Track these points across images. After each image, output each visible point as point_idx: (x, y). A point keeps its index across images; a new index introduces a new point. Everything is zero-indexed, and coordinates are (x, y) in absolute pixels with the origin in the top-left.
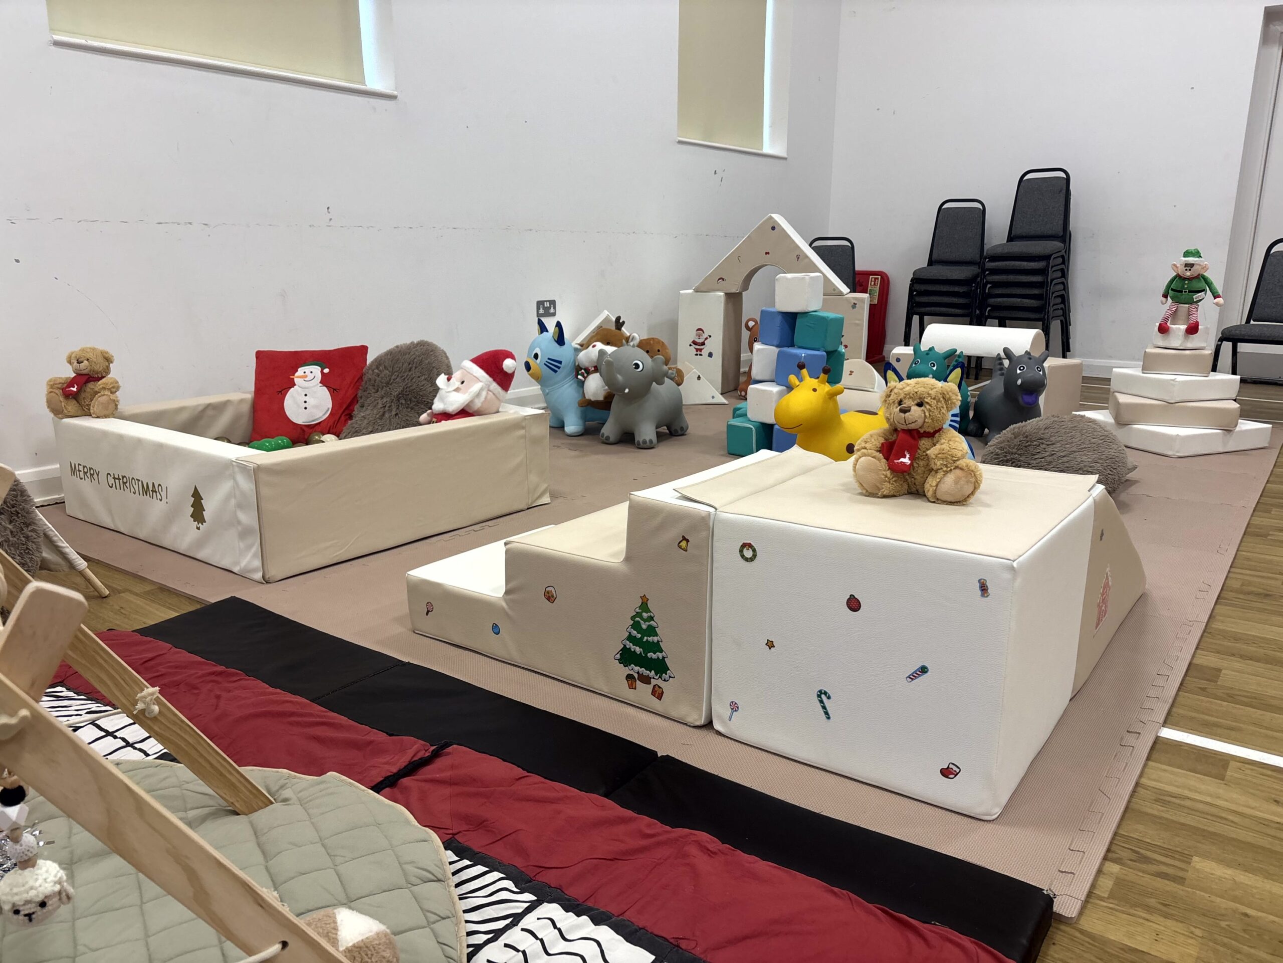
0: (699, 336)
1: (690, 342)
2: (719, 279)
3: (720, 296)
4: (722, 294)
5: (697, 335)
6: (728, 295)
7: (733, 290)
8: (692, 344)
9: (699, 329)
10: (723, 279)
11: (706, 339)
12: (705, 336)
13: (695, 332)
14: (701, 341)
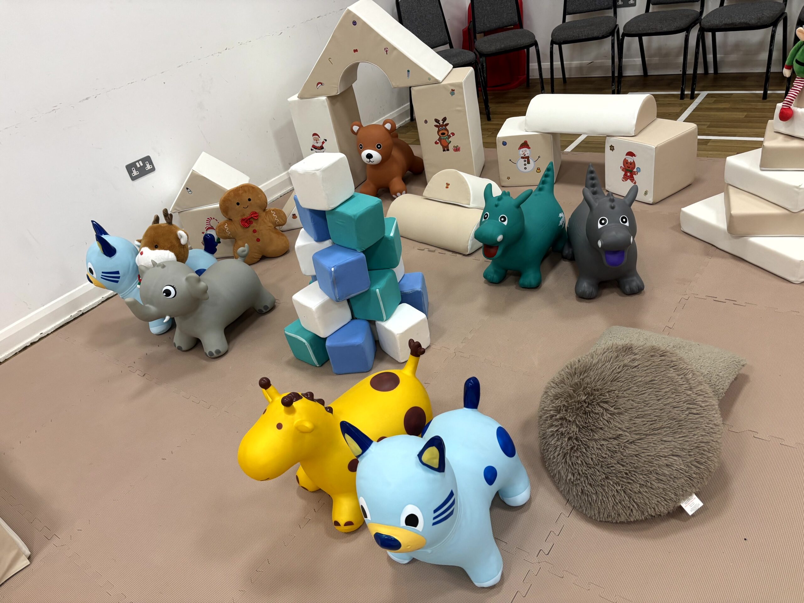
0: (316, 140)
1: (311, 147)
2: (317, 85)
3: (323, 101)
4: (324, 98)
5: (314, 140)
6: (332, 99)
7: (335, 92)
8: (313, 149)
9: (314, 134)
10: (322, 84)
11: (323, 143)
12: (322, 140)
13: (312, 138)
14: (319, 145)
